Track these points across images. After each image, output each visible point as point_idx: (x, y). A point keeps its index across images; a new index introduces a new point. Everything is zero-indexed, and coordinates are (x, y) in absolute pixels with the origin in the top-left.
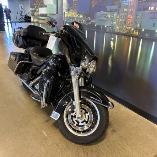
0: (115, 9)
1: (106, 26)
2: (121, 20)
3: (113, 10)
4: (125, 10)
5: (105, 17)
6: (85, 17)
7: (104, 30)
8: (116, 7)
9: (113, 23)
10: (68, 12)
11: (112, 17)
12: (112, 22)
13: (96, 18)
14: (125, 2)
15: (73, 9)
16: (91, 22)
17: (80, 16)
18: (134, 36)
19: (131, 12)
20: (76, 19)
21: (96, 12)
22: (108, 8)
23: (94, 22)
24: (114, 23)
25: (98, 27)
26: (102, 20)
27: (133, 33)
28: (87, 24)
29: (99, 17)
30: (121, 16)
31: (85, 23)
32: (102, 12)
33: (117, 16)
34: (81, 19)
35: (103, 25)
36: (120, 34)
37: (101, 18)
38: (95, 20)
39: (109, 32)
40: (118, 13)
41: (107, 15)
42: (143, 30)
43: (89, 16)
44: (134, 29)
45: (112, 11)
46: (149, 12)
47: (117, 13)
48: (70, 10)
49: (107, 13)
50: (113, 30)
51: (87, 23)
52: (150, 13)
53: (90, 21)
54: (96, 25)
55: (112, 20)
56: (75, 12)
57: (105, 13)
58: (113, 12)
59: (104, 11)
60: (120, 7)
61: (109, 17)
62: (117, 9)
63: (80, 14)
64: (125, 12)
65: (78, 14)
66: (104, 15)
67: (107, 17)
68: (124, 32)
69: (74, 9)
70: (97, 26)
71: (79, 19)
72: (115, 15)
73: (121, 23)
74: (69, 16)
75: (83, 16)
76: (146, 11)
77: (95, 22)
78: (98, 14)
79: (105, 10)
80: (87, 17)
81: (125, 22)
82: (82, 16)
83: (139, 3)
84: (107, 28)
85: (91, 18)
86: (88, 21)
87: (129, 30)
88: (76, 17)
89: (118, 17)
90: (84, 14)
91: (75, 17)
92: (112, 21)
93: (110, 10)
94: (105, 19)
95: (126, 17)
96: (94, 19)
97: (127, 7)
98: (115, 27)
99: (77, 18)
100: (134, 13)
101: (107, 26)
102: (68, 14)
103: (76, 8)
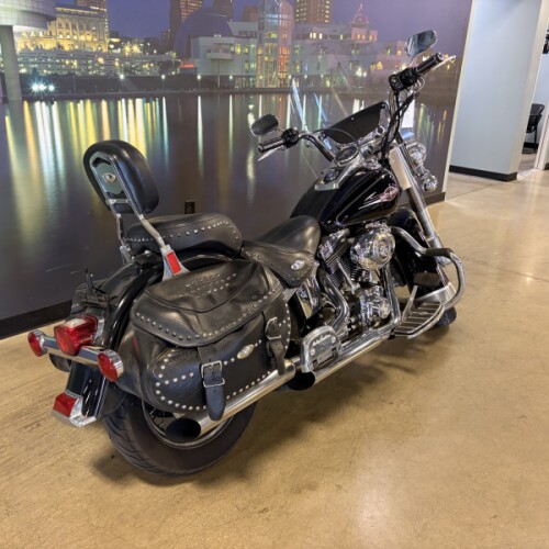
0: (252, 32)
1: (231, 77)
2: (266, 58)
3: (246, 32)
4: (274, 36)
5: (226, 51)
6: (151, 53)
7: (228, 88)
8: (253, 27)
9: (249, 66)
10: (46, 28)
11: (247, 51)
12: (246, 66)
13: (197, 56)
14: (272, 19)
15: (77, 14)
16: (181, 69)
17: (127, 49)
19: (285, 40)
20: (101, 60)
21: (198, 36)
22: (234, 26)
23: (192, 66)
24: (253, 66)
25: (209, 82)
26: (218, 60)
27: (291, 84)
28: (163, 77)
29: (209, 51)
30: (267, 51)
31: (156, 72)
32: (218, 38)
33: (258, 48)
34: (133, 57)
35: (222, 73)
36: (266, 92)
37: (214, 55)
38: (197, 60)
39: (240, 93)
40: (260, 42)
41: (231, 45)
42: (306, 77)
43: (170, 49)
44: (293, 76)
45: (246, 36)
46: (311, 42)
47: (256, 41)
48: (59, 20)
49: (232, 40)
50: (251, 85)
51: (161, 73)
52: (313, 44)
53: (177, 64)
54: (199, 77)
55: (247, 58)
56: (97, 33)
57: (226, 40)
58: (247, 37)
59: (223, 35)
60: (263, 28)
61: (239, 50)
62: (256, 33)
63: (125, 39)
64: (274, 40)
65: (114, 40)
66: (223, 47)
67: (233, 53)
68: (275, 86)
69: (89, 16)
70: (203, 78)
71: (123, 58)
72: (252, 46)
73: (267, 67)
74: (49, 45)
75: (144, 49)
76: (307, 41)
77: (196, 68)
78: (204, 41)
79: (227, 33)
80: (161, 52)
81: (275, 62)
82: (136, 49)
83: (296, 23)
84: (237, 81)
85: (179, 56)
86: (166, 66)
87: (284, 80)
88: (105, 50)
89: (260, 52)
90: (147, 40)
91: (100, 54)
92: (247, 61)
93: (240, 33)
94: (229, 56)
95: (275, 50)
96: (190, 56)
97: (276, 29)
98: (255, 77)
99: (109, 58)
100: (289, 43)
101: (235, 77)
102: (41, 34)
103: (100, 15)
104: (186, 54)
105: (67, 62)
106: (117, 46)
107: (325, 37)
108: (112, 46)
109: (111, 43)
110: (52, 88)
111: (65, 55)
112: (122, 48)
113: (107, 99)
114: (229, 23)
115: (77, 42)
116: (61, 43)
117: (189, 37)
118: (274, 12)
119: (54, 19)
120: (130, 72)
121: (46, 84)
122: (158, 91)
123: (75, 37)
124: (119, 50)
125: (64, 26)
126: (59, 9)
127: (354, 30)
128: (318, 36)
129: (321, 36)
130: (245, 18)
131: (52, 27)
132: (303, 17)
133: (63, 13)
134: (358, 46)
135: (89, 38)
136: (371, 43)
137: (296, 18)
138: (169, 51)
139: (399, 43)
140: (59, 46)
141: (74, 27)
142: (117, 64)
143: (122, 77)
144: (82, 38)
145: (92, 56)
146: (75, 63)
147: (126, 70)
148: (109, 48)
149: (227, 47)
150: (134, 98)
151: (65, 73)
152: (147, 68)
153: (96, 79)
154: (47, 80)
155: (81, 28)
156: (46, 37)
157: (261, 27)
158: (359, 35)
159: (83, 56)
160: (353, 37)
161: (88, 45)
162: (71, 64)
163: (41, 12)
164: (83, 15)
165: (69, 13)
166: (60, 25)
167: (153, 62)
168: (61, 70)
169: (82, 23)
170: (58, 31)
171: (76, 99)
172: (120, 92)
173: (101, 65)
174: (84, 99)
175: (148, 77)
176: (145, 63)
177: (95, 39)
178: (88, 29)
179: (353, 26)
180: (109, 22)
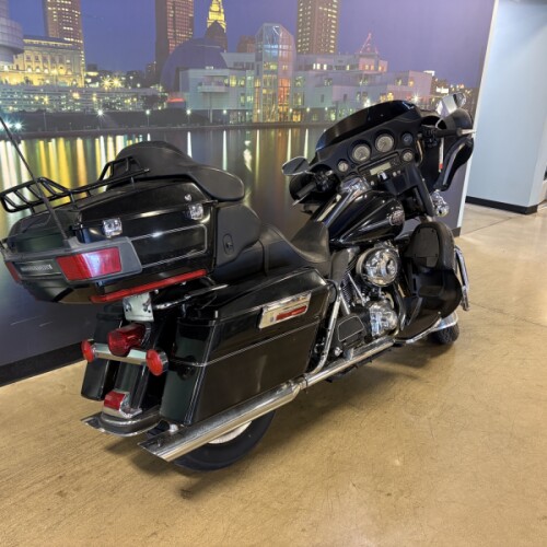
0: (248, 64)
1: (225, 112)
2: (264, 91)
3: (242, 64)
4: (273, 67)
5: (220, 84)
6: (134, 87)
7: (222, 123)
8: (250, 58)
9: (245, 99)
10: (12, 62)
11: (242, 83)
12: (242, 99)
13: (186, 89)
14: (271, 49)
15: (49, 46)
16: (169, 104)
17: (107, 83)
18: (293, 126)
19: (285, 72)
20: (76, 96)
21: (187, 69)
23: (181, 100)
24: (249, 99)
25: (200, 117)
26: (211, 93)
27: (292, 118)
28: (148, 112)
29: (200, 84)
30: (265, 83)
31: (139, 106)
32: (210, 70)
33: (255, 80)
34: (113, 92)
36: (264, 127)
37: (206, 88)
38: (186, 94)
39: (235, 128)
40: (258, 74)
41: (225, 77)
42: (308, 110)
43: (157, 82)
44: (294, 110)
45: (241, 68)
46: (314, 73)
47: (253, 72)
48: (27, 53)
49: (226, 72)
50: (248, 119)
51: (146, 108)
52: (317, 76)
53: (164, 98)
54: (189, 112)
55: (242, 91)
56: (70, 67)
57: (219, 72)
58: (244, 69)
59: (217, 67)
60: (261, 60)
61: (233, 83)
62: (253, 64)
63: (104, 73)
64: (273, 72)
65: (92, 74)
66: (216, 79)
67: (228, 85)
68: (274, 121)
69: (63, 48)
70: (193, 113)
71: (101, 93)
72: (249, 78)
73: (265, 100)
74: (15, 80)
75: (126, 83)
76: (310, 72)
77: (185, 103)
78: (194, 74)
79: (220, 64)
80: (145, 86)
81: (274, 95)
82: (117, 83)
83: (298, 54)
84: (231, 116)
85: (166, 90)
86: (151, 101)
87: (285, 114)
88: (81, 84)
89: (257, 84)
90: (129, 73)
91: (75, 88)
92: (243, 94)
93: (236, 64)
94: (222, 89)
95: (275, 83)
96: (178, 90)
97: (276, 59)
98: (251, 111)
99: (86, 93)
100: (290, 73)
101: (229, 111)
102: (6, 68)
103: (75, 47)
104: (173, 87)
105: (37, 98)
106: (94, 80)
107: (330, 68)
108: (89, 81)
109: (88, 77)
110: (18, 126)
111: (35, 90)
112: (100, 81)
113: (83, 136)
114: (223, 54)
115: (48, 76)
116: (30, 78)
117: (178, 70)
118: (273, 42)
119: (22, 52)
120: (110, 107)
121: (13, 122)
122: (143, 127)
123: (46, 71)
124: (97, 85)
125: (33, 58)
126: (26, 41)
127: (362, 60)
128: (322, 67)
129: (325, 67)
130: (241, 49)
131: (19, 60)
132: (305, 47)
133: (32, 45)
134: (367, 77)
135: (63, 72)
136: (381, 74)
137: (298, 49)
138: (154, 84)
139: (411, 74)
140: (27, 81)
141: (45, 60)
142: (94, 99)
143: (100, 113)
144: (55, 72)
145: (66, 91)
146: (46, 99)
147: (105, 106)
148: (86, 83)
149: (220, 80)
150: (114, 135)
151: (34, 109)
152: (130, 103)
153: (71, 116)
154: (14, 117)
155: (53, 61)
156: (12, 71)
157: (259, 58)
158: (367, 66)
159: (55, 91)
160: (361, 68)
161: (60, 80)
162: (41, 100)
163: (6, 44)
164: (56, 47)
165: (39, 45)
166: (28, 58)
167: (136, 96)
168: (30, 106)
169: (55, 56)
170: (27, 64)
171: (47, 138)
172: (99, 129)
173: (76, 100)
174: (57, 137)
175: (130, 113)
176: (127, 98)
177: (70, 73)
178: (61, 61)
179: (361, 56)
180: (85, 54)
